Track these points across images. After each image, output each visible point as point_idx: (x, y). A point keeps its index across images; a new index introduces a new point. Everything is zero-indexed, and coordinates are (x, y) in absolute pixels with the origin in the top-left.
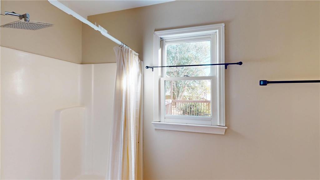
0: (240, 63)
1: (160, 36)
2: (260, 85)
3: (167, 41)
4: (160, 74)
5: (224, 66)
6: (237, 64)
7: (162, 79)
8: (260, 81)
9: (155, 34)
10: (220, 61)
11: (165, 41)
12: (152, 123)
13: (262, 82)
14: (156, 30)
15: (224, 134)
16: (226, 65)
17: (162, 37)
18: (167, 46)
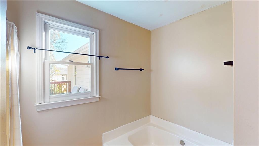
0: (108, 57)
1: (44, 20)
2: (115, 70)
3: (50, 26)
4: (44, 57)
5: (99, 57)
6: (106, 57)
7: (46, 61)
8: (115, 68)
9: (38, 15)
10: (96, 54)
11: (48, 26)
12: (36, 106)
13: (116, 69)
14: (39, 12)
15: (98, 101)
16: (100, 57)
17: (46, 21)
18: (51, 31)
